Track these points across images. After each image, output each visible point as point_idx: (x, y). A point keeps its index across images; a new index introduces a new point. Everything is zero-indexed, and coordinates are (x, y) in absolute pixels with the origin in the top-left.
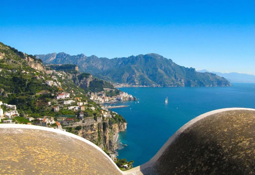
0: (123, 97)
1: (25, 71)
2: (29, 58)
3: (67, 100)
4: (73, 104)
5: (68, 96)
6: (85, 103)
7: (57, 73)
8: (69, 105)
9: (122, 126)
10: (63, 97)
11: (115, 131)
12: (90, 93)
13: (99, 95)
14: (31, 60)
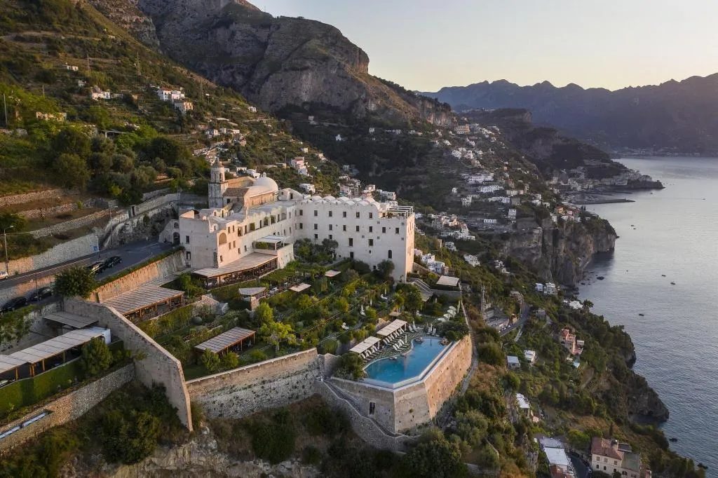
0: (629, 180)
1: (414, 131)
2: (426, 102)
3: (487, 185)
4: (498, 193)
5: (490, 178)
6: (522, 192)
7: (481, 130)
8: (490, 195)
9: (604, 241)
10: (481, 179)
11: (584, 249)
12: (552, 171)
13: (571, 176)
14: (429, 106)
